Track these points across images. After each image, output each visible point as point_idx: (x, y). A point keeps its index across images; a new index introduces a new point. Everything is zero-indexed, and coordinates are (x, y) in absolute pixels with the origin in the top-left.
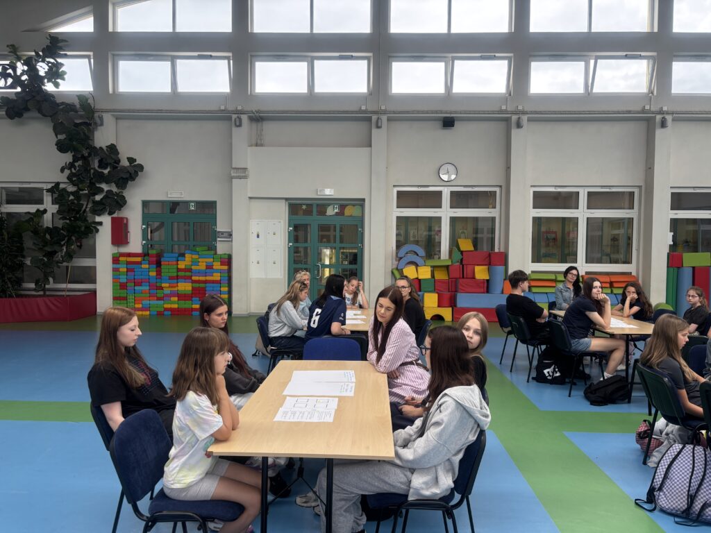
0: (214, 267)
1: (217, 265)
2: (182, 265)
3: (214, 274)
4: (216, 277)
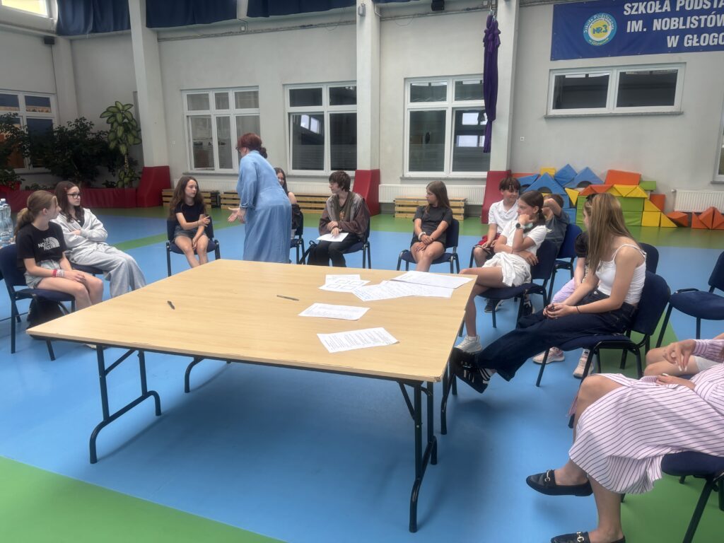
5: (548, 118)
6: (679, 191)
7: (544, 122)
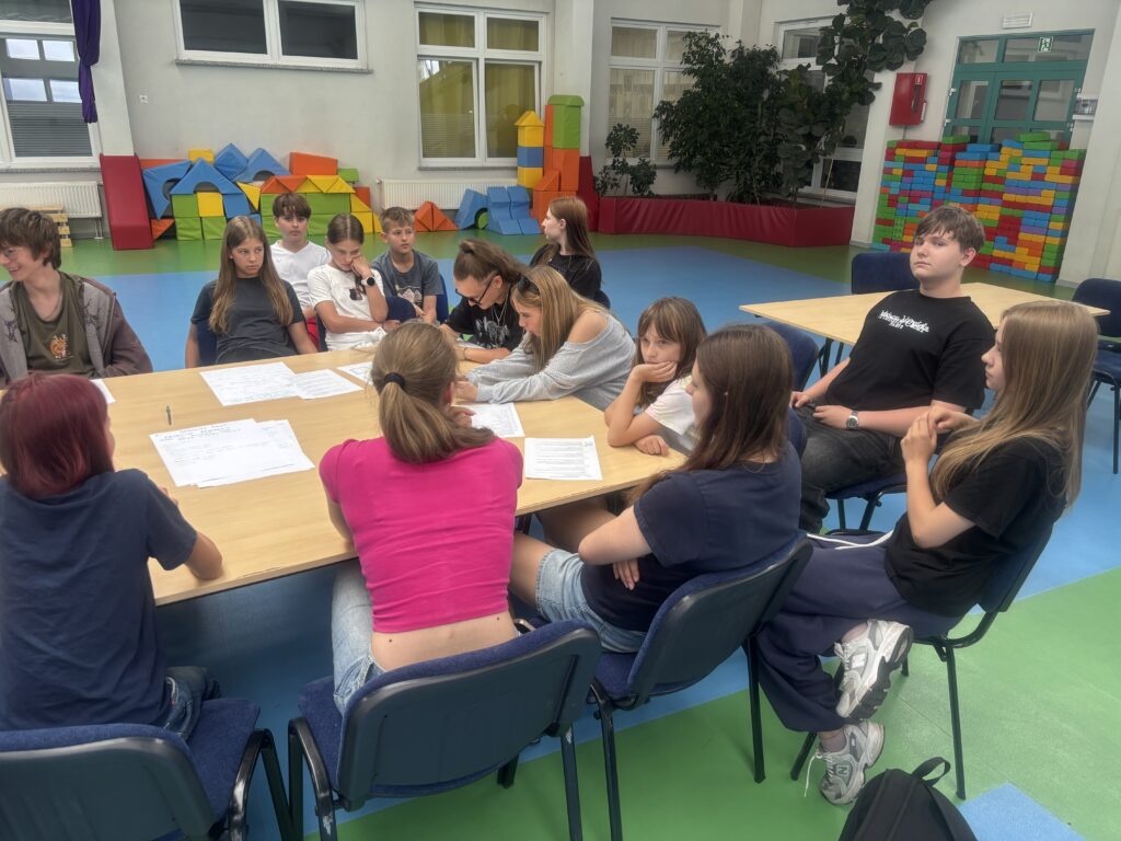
0: (1046, 178)
1: (1053, 175)
2: (992, 169)
3: (1044, 192)
4: (1047, 198)
5: (181, 64)
6: (385, 181)
7: (176, 71)
